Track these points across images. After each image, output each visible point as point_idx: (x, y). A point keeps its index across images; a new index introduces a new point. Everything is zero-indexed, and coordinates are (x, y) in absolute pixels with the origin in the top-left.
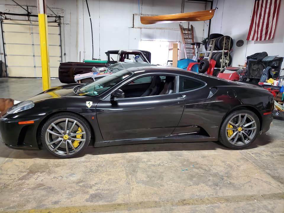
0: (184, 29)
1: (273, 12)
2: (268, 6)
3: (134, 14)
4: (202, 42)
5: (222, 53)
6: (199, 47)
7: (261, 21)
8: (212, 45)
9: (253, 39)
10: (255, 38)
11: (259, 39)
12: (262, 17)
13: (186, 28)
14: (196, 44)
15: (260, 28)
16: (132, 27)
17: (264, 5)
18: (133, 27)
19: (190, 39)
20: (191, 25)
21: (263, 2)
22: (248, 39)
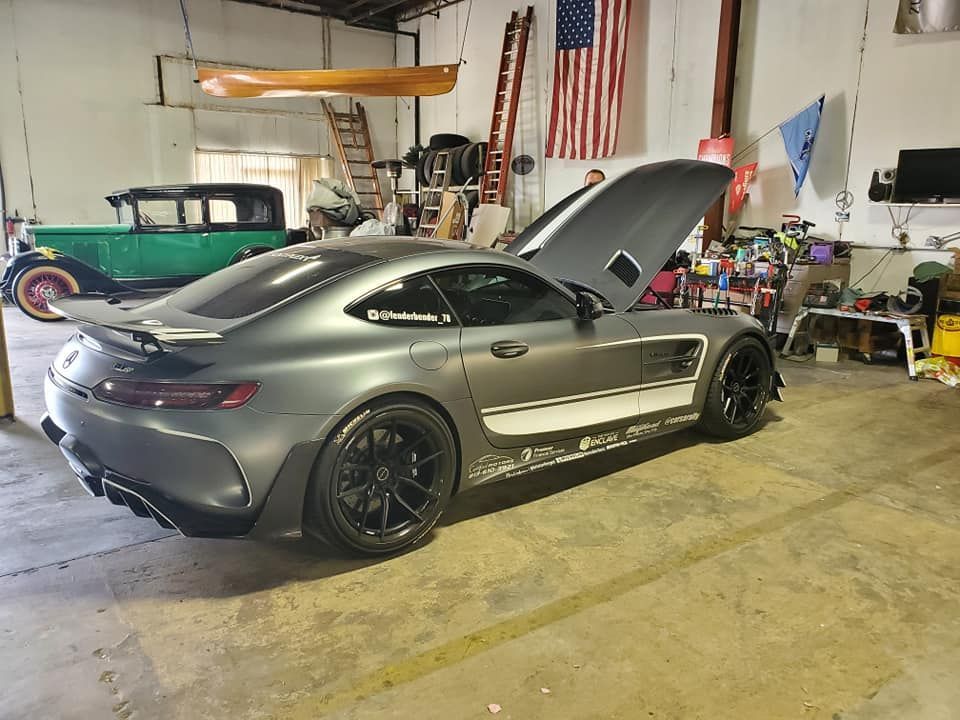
0: (339, 116)
1: (608, 84)
2: (594, 68)
3: (159, 54)
4: (404, 158)
5: (477, 195)
6: (399, 176)
7: (580, 106)
8: (442, 169)
9: (562, 155)
10: (568, 152)
11: (578, 156)
12: (581, 97)
13: (345, 112)
14: (387, 166)
15: (578, 126)
16: (158, 104)
17: (583, 65)
18: (162, 103)
19: (359, 147)
20: (358, 104)
21: (578, 55)
22: (549, 154)
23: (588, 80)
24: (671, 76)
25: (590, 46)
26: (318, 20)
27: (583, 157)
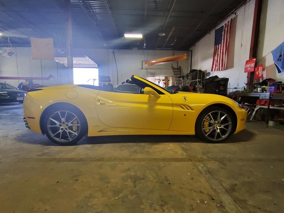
0: (175, 69)
1: (225, 51)
2: (222, 48)
3: (142, 61)
4: (186, 75)
5: (197, 82)
7: (219, 58)
8: (191, 77)
10: (216, 70)
12: (219, 56)
14: (181, 77)
15: (218, 63)
17: (220, 48)
18: (142, 69)
19: (178, 74)
21: (219, 46)
22: (212, 71)
23: (220, 51)
24: (241, 46)
25: (221, 43)
26: (172, 51)
27: (219, 70)
